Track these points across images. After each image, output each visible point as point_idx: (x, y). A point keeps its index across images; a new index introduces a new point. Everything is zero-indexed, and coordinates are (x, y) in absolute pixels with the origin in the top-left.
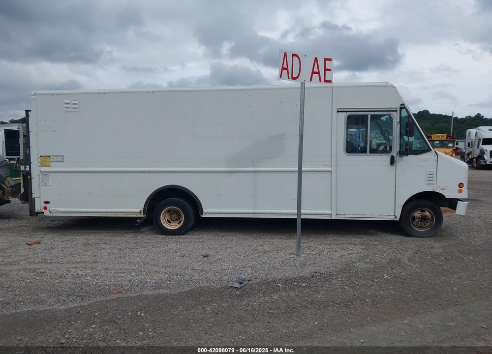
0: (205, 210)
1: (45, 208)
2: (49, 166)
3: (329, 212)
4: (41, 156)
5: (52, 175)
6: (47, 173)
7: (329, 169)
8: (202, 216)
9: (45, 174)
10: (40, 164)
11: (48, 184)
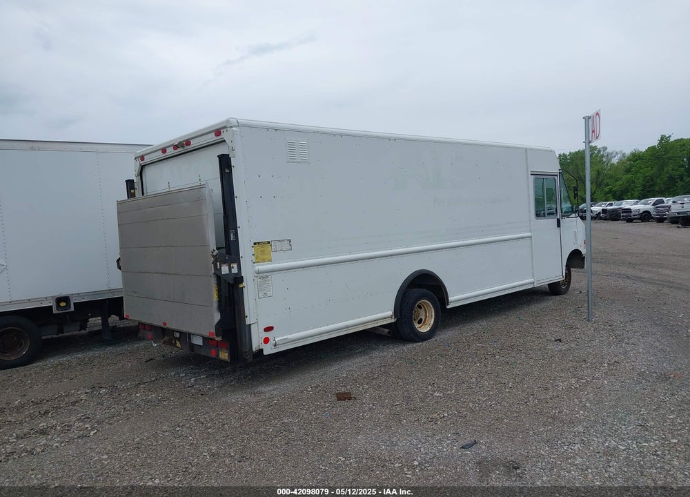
0: (451, 299)
1: (266, 340)
2: (270, 261)
3: (532, 280)
4: (255, 244)
5: (274, 277)
6: (265, 274)
7: (529, 234)
8: (448, 307)
9: (262, 275)
10: (254, 259)
11: (269, 294)
